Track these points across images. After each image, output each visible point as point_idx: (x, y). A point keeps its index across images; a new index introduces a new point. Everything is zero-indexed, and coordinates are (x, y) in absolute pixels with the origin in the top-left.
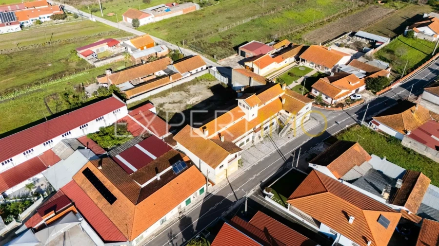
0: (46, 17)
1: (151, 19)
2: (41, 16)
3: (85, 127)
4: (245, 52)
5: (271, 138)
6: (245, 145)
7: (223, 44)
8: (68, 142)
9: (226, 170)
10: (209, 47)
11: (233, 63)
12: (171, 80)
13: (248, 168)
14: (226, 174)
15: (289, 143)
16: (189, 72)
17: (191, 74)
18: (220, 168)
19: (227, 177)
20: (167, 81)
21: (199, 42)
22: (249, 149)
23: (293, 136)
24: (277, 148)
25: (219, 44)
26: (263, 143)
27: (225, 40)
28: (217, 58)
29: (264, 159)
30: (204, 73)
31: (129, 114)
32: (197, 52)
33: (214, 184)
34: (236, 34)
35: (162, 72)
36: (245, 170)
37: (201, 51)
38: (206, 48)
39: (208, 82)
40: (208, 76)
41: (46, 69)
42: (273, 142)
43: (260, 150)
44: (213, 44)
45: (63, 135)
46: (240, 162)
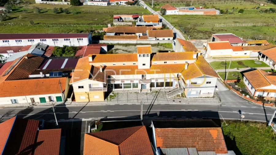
0: (124, 3)
1: (176, 12)
2: (122, 2)
3: (56, 40)
4: (215, 39)
5: (158, 94)
6: (132, 89)
7: (207, 33)
8: (40, 44)
9: (87, 93)
10: (195, 32)
11: (199, 44)
12: (138, 38)
13: (111, 104)
14: (89, 98)
15: (169, 104)
16: (156, 38)
17: (156, 39)
18: (79, 87)
19: (89, 102)
20: (135, 38)
21: (191, 28)
22: (131, 93)
23: (180, 102)
24: (154, 102)
25: (205, 32)
26: (147, 95)
27: (212, 31)
28: (190, 38)
29: (133, 104)
30: (167, 42)
31: (88, 45)
32: (182, 32)
33: (75, 101)
34: (227, 30)
35: (141, 35)
36: (108, 104)
37: (185, 32)
38: (191, 32)
39: (164, 48)
40: (169, 45)
41: (92, 20)
42: (156, 97)
43: (138, 97)
44: (200, 31)
45: (41, 40)
46: (113, 97)
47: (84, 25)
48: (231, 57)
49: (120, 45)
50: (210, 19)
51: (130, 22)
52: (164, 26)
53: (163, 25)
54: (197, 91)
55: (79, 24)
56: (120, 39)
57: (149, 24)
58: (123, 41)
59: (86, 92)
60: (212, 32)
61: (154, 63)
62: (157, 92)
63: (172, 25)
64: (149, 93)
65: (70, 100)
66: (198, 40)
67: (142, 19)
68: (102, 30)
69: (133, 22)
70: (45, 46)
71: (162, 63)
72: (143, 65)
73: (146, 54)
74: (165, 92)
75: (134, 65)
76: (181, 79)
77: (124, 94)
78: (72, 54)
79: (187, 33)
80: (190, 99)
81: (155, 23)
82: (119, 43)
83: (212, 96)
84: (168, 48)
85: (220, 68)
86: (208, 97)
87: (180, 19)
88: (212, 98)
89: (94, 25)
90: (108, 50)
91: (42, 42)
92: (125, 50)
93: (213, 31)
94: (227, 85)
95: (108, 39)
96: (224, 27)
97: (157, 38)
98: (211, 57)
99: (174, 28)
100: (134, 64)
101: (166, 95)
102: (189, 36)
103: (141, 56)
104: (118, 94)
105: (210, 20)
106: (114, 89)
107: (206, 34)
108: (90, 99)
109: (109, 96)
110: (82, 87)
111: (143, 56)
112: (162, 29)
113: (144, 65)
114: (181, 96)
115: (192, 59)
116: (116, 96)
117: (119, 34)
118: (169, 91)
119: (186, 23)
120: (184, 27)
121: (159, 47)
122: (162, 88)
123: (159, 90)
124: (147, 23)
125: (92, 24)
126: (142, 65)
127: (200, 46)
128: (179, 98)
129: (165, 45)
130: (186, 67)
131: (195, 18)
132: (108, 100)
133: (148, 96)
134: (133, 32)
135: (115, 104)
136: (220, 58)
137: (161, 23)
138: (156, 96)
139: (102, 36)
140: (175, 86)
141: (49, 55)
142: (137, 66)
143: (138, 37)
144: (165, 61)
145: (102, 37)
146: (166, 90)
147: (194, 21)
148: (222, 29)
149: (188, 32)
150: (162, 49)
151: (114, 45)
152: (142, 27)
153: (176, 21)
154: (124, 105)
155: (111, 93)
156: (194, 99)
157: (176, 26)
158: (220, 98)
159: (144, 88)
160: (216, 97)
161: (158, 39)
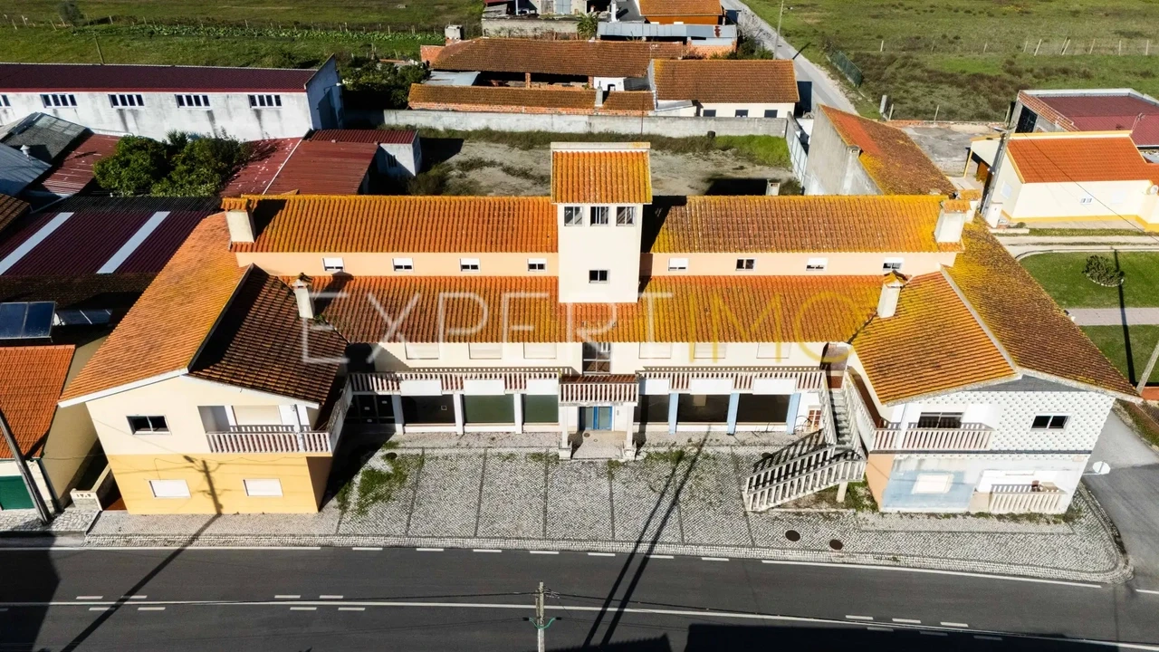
3: (132, 103)
4: (1034, 117)
5: (687, 476)
6: (516, 427)
7: (983, 86)
8: (39, 124)
9: (199, 465)
10: (914, 78)
11: (944, 145)
12: (599, 103)
13: (361, 541)
14: (213, 493)
15: (756, 562)
16: (696, 103)
17: (698, 114)
18: (138, 423)
19: (219, 514)
20: (584, 101)
21: (892, 60)
22: (511, 457)
23: (836, 545)
24: (654, 542)
25: (968, 82)
26: (611, 477)
27: (1008, 76)
28: (887, 110)
29: (506, 552)
30: (760, 131)
31: (310, 135)
32: (842, 78)
33: (122, 507)
34: (1093, 72)
35: (619, 84)
36: (337, 541)
37: (861, 80)
38: (894, 76)
39: (739, 164)
40: (772, 150)
41: (379, 11)
42: (675, 503)
43: (553, 493)
44: (941, 75)
45: (46, 99)
46: (383, 489)
47: (333, 33)
48: (1140, 227)
49: (497, 141)
50: (991, 15)
51: (569, 19)
52: (746, 46)
53: (741, 40)
54: (960, 474)
55: (309, 28)
56: (496, 108)
57: (668, 34)
58: (513, 117)
59: (187, 458)
60: (1011, 82)
61: (666, 263)
62: (680, 456)
63: (791, 43)
64: (625, 465)
65: (86, 501)
66: (935, 125)
67: (634, 7)
68: (416, 57)
69: (581, 22)
70: (68, 132)
71: (720, 264)
72: (593, 275)
73: (613, 208)
74: (736, 459)
75: (537, 273)
76: (847, 381)
77: (462, 464)
78: (203, 183)
79: (872, 84)
80: (906, 523)
81: (700, 29)
82: (494, 127)
83: (1062, 510)
84: (763, 163)
85: (1088, 300)
86: (1031, 517)
87: (828, 14)
88: (1063, 527)
89: (382, 30)
90: (423, 166)
91: (55, 112)
92: (517, 167)
93: (1016, 76)
94: (1147, 421)
95: (435, 106)
96: (1073, 57)
97: (707, 106)
98: (1021, 225)
99: (801, 58)
100: (532, 267)
101: (740, 482)
102: (884, 98)
103: (579, 221)
104: (421, 460)
105: (991, 20)
106: (398, 427)
107: (975, 89)
108: (221, 500)
109: (358, 479)
110: (159, 423)
111: (593, 221)
112: (732, 56)
113: (598, 276)
114: (841, 496)
115: (930, 249)
116: (403, 479)
117: (504, 77)
118: (757, 452)
119: (861, 31)
120: (852, 52)
121: (712, 155)
122: (718, 428)
123: (695, 440)
124: (656, 29)
125: (372, 27)
126: (587, 276)
127: (947, 155)
128: (827, 517)
129: (746, 149)
130: (888, 303)
131: (912, 11)
132: (343, 506)
133: (618, 487)
134: (573, 73)
135: (382, 541)
136: (1073, 232)
137: (733, 28)
138: (672, 490)
139: (401, 87)
140: (802, 421)
141: (69, 184)
142: (552, 285)
143: (599, 96)
144: (745, 256)
145: (400, 92)
146: (743, 444)
147: (906, 23)
148: (1063, 65)
149: (878, 78)
150: (729, 167)
151: (461, 141)
152: (628, 46)
153: (809, 21)
154: (449, 550)
155: (380, 453)
156: (934, 525)
157: (811, 50)
158: (1113, 526)
159: (596, 427)
160: (1088, 518)
161: (711, 114)
